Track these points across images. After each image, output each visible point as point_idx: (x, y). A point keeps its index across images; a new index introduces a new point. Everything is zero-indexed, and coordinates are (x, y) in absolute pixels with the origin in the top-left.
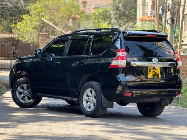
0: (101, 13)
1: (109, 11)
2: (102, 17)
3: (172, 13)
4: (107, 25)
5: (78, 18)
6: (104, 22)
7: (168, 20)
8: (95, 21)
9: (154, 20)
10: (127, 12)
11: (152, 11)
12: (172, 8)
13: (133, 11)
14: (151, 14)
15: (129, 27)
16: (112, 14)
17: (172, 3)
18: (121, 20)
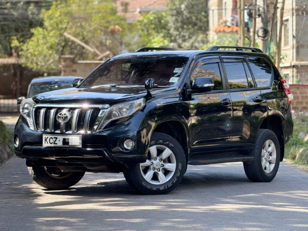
0: (151, 20)
1: (165, 17)
2: (153, 26)
3: (265, 20)
4: (162, 39)
5: (119, 30)
6: (157, 34)
7: (258, 31)
8: (142, 33)
9: (237, 31)
10: (194, 18)
11: (233, 15)
12: (264, 12)
13: (203, 15)
14: (233, 20)
15: (198, 42)
16: (170, 21)
17: (264, 5)
18: (185, 31)
